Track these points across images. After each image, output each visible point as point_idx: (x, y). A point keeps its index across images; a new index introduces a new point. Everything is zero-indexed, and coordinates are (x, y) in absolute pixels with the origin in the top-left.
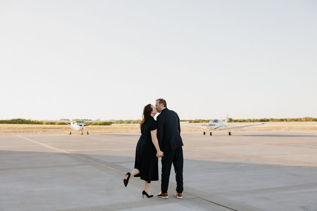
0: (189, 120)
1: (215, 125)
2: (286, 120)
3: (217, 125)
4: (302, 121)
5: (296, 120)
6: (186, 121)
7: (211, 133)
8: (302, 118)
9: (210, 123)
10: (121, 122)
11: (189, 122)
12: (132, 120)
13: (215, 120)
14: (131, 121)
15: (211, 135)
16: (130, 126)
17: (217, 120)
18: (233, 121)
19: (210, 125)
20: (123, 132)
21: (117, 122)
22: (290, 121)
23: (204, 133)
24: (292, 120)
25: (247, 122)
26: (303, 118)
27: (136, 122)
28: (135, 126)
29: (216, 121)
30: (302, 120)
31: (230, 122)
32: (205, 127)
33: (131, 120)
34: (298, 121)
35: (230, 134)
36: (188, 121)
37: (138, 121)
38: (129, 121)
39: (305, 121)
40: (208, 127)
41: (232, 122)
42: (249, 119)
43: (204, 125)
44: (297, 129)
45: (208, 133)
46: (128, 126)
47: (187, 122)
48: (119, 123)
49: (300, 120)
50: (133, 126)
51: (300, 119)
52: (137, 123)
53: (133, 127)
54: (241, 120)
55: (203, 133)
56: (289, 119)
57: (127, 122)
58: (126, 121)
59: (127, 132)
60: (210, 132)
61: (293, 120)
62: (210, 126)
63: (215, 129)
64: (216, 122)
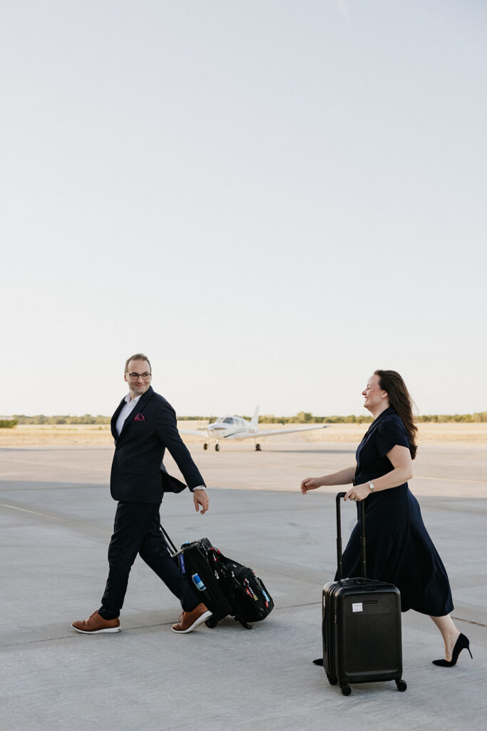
0: (209, 416)
1: (224, 429)
2: (436, 419)
3: (230, 428)
4: (473, 421)
5: (459, 419)
6: (202, 419)
7: (217, 446)
8: (472, 413)
9: (215, 424)
10: (42, 420)
11: (208, 421)
12: (68, 417)
13: (227, 419)
14: (66, 419)
15: (217, 449)
16: (64, 429)
17: (231, 419)
18: (312, 421)
19: (215, 429)
20: (34, 444)
21: (31, 420)
22: (445, 422)
23: (205, 447)
24: (449, 419)
25: (347, 422)
26: (475, 414)
27: (79, 421)
28: (75, 430)
29: (229, 421)
30: (472, 419)
31: (306, 423)
32: (205, 434)
33: (66, 415)
34: (463, 422)
35: (258, 448)
36: (207, 419)
37: (83, 418)
38: (61, 419)
39: (478, 422)
40: (211, 432)
41: (310, 423)
42: (350, 417)
43: (204, 429)
44: (431, 439)
45: (211, 447)
46: (58, 429)
47: (204, 422)
48: (36, 422)
49: (467, 420)
50: (70, 429)
51: (469, 416)
52: (80, 423)
53: (70, 432)
54: (333, 419)
55: (203, 445)
56: (442, 416)
57: (55, 420)
58: (55, 417)
59: (46, 443)
60: (215, 445)
61: (453, 419)
62: (216, 431)
63: (225, 437)
64: (229, 423)
